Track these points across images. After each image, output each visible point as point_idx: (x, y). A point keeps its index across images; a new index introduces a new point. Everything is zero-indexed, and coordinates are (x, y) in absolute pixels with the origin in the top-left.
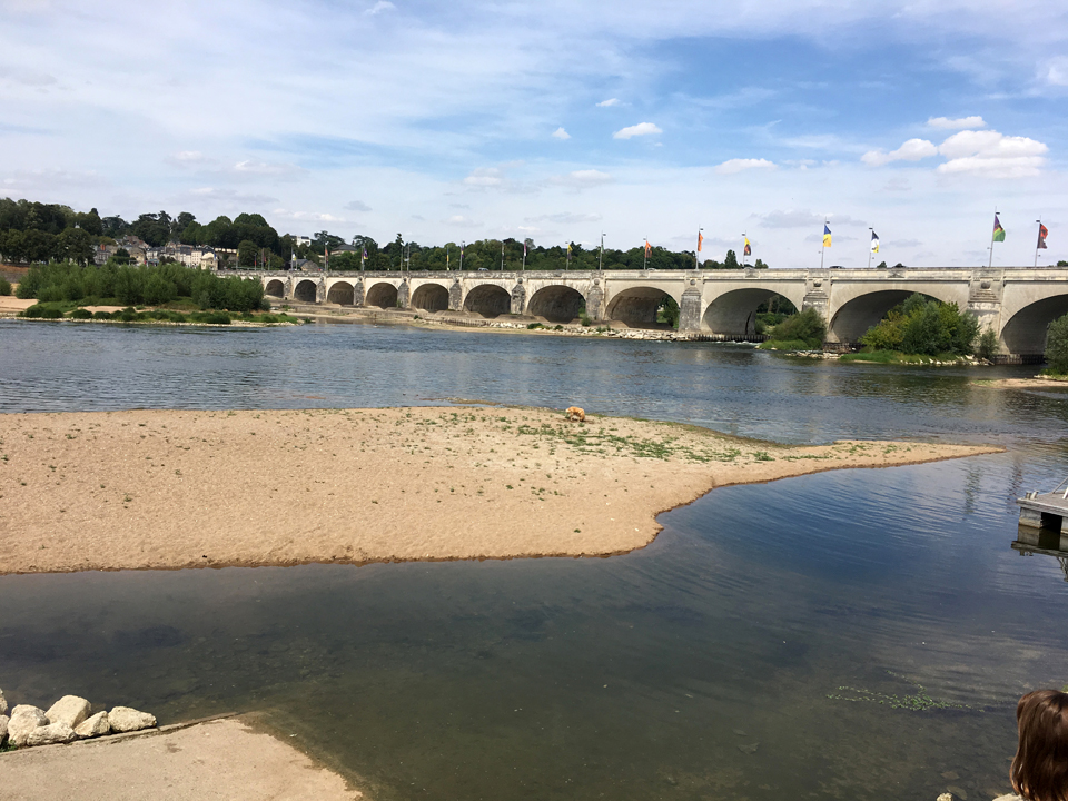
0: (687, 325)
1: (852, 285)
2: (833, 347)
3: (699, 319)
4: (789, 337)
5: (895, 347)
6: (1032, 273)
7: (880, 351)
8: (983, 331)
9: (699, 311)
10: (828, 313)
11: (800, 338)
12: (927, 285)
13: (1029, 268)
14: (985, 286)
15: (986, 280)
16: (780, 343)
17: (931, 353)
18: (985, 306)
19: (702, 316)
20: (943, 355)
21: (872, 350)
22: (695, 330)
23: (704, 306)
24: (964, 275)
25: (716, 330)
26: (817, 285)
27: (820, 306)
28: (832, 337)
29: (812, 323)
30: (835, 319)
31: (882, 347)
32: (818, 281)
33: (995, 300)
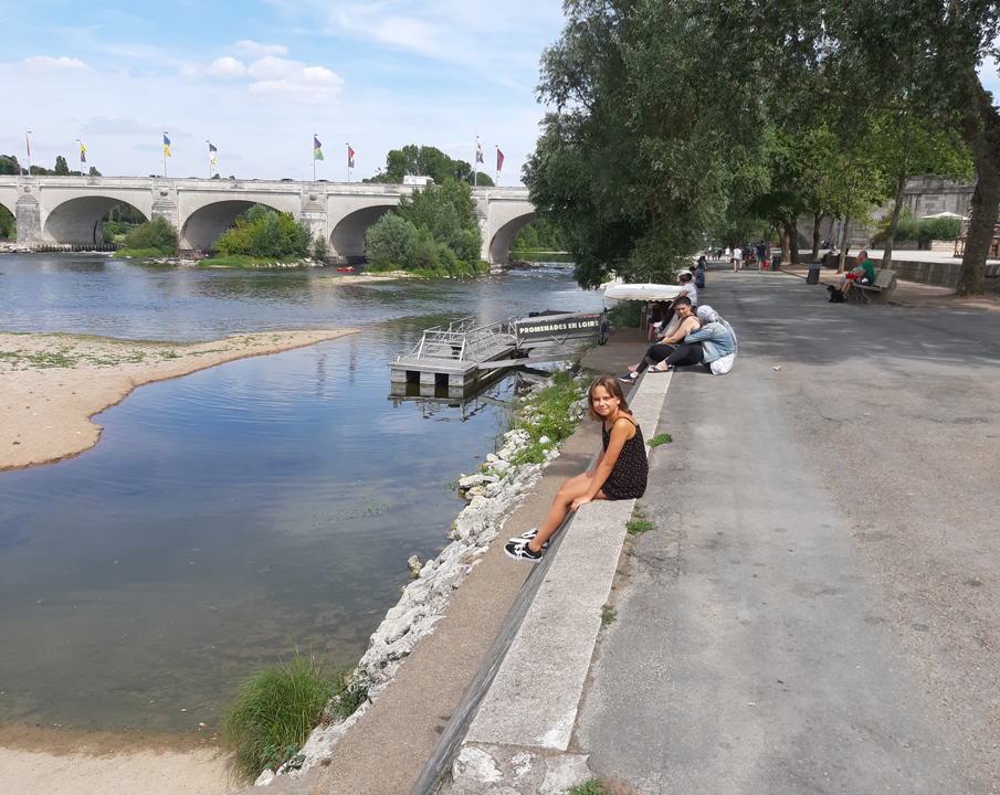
0: (26, 235)
1: (198, 194)
2: (187, 254)
3: (39, 229)
4: (141, 246)
5: (246, 252)
6: (347, 188)
7: (233, 256)
8: (316, 237)
9: (38, 220)
10: (177, 221)
11: (153, 245)
12: (265, 196)
13: (345, 183)
14: (313, 199)
15: (313, 193)
16: (134, 251)
17: (276, 256)
18: (315, 216)
19: (42, 226)
20: (287, 258)
21: (226, 255)
22: (37, 240)
23: (44, 215)
24: (294, 188)
25: (61, 239)
26: (164, 194)
27: (169, 215)
28: (184, 244)
29: (163, 231)
30: (185, 226)
31: (234, 252)
32: (164, 190)
33: (322, 210)
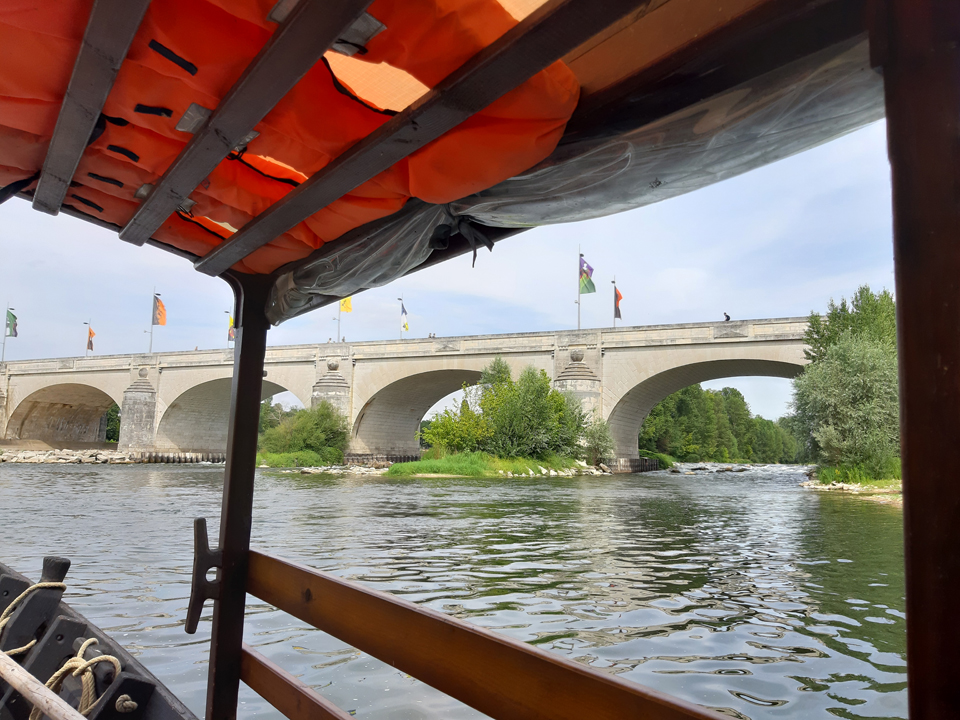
0: (131, 439)
1: (384, 364)
2: (362, 460)
3: (151, 430)
4: (288, 447)
9: (151, 415)
10: (349, 408)
11: (309, 447)
14: (576, 358)
15: (576, 349)
16: (275, 457)
19: (156, 424)
22: (145, 446)
23: (161, 408)
24: (545, 343)
25: (184, 445)
26: (332, 368)
27: (338, 399)
28: (358, 445)
29: (327, 424)
30: (361, 417)
32: (333, 361)
33: (594, 378)
